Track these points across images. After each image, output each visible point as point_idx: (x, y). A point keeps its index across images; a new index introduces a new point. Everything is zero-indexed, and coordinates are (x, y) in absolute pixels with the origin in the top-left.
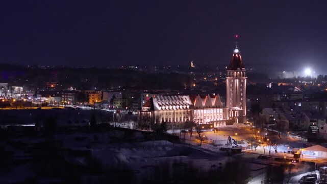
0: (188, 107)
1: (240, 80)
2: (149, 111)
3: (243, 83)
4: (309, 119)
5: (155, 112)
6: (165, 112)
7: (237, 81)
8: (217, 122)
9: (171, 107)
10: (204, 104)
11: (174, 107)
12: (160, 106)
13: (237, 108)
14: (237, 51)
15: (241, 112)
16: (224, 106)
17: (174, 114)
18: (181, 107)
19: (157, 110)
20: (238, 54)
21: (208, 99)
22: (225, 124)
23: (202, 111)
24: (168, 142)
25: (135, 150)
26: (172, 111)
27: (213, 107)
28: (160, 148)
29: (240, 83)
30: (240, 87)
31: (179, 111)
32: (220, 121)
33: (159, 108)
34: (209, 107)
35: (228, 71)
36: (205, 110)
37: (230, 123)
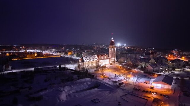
0: (97, 59)
1: (114, 49)
2: (82, 62)
3: (115, 50)
4: (139, 62)
5: (84, 63)
6: (88, 62)
7: (113, 49)
8: (107, 64)
9: (90, 60)
10: (102, 58)
11: (91, 60)
12: (86, 60)
13: (113, 58)
14: (112, 39)
15: (114, 60)
16: (109, 59)
17: (91, 63)
18: (94, 60)
19: (85, 62)
20: (113, 40)
21: (104, 56)
22: (110, 65)
23: (102, 61)
24: (89, 79)
25: (72, 86)
26: (91, 62)
27: (106, 59)
28: (85, 84)
29: (114, 50)
30: (114, 51)
31: (93, 61)
32: (108, 64)
33: (86, 61)
34: (104, 59)
35: (110, 46)
36: (103, 60)
37: (111, 64)
